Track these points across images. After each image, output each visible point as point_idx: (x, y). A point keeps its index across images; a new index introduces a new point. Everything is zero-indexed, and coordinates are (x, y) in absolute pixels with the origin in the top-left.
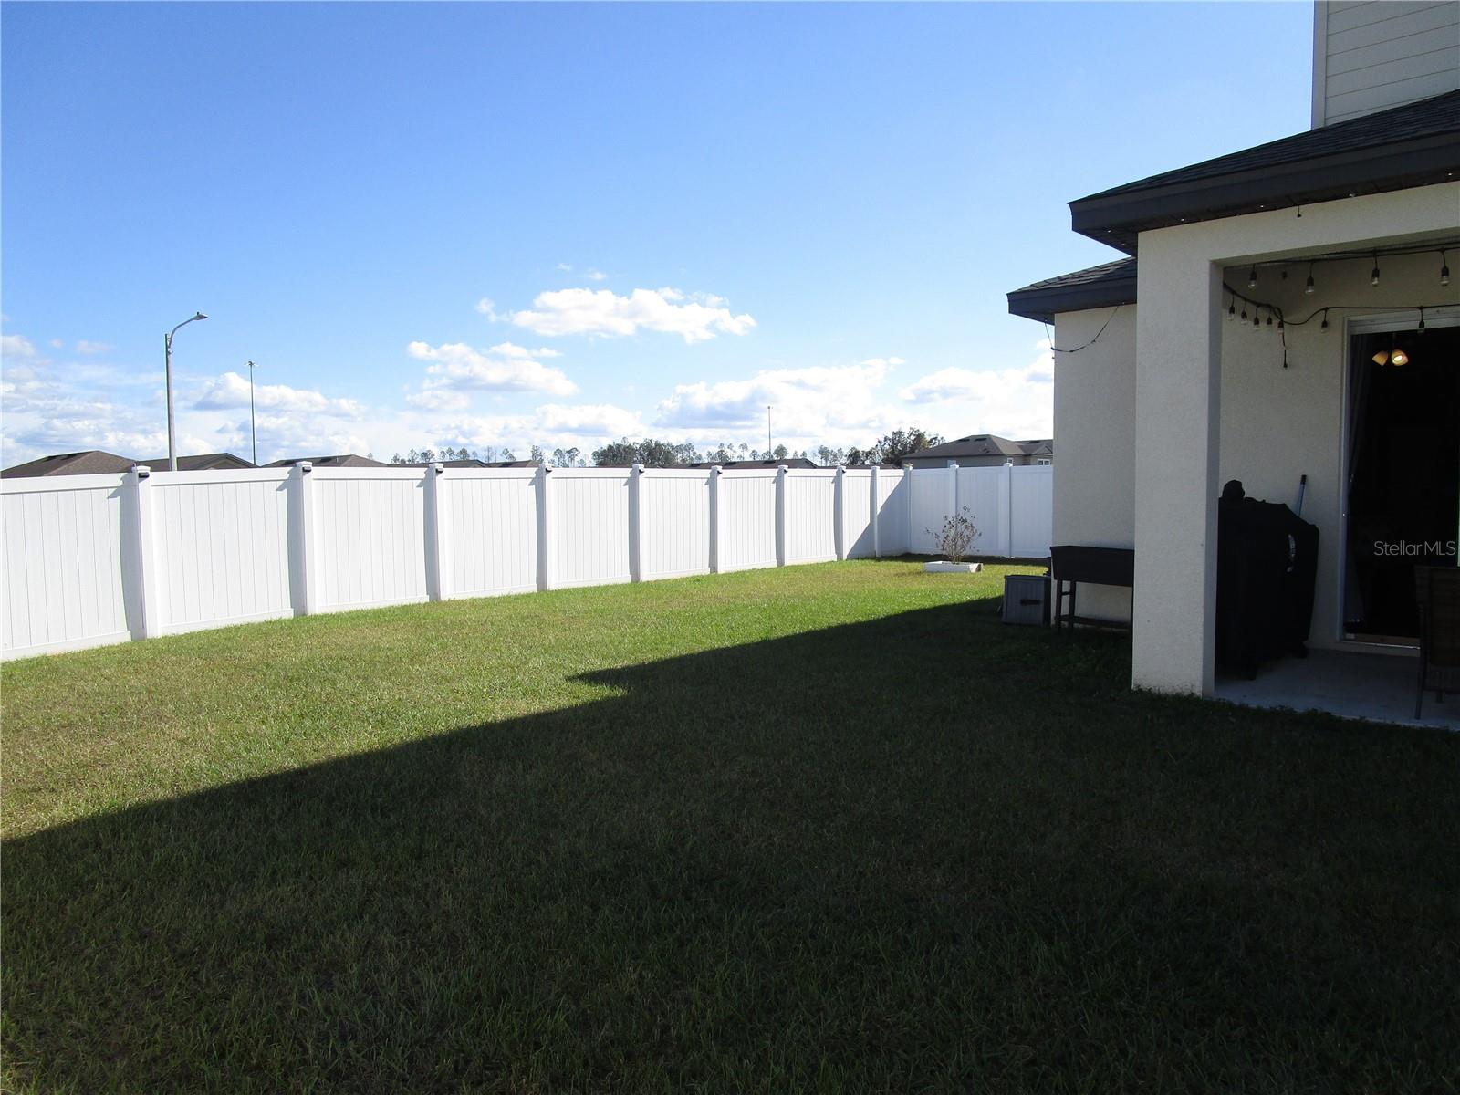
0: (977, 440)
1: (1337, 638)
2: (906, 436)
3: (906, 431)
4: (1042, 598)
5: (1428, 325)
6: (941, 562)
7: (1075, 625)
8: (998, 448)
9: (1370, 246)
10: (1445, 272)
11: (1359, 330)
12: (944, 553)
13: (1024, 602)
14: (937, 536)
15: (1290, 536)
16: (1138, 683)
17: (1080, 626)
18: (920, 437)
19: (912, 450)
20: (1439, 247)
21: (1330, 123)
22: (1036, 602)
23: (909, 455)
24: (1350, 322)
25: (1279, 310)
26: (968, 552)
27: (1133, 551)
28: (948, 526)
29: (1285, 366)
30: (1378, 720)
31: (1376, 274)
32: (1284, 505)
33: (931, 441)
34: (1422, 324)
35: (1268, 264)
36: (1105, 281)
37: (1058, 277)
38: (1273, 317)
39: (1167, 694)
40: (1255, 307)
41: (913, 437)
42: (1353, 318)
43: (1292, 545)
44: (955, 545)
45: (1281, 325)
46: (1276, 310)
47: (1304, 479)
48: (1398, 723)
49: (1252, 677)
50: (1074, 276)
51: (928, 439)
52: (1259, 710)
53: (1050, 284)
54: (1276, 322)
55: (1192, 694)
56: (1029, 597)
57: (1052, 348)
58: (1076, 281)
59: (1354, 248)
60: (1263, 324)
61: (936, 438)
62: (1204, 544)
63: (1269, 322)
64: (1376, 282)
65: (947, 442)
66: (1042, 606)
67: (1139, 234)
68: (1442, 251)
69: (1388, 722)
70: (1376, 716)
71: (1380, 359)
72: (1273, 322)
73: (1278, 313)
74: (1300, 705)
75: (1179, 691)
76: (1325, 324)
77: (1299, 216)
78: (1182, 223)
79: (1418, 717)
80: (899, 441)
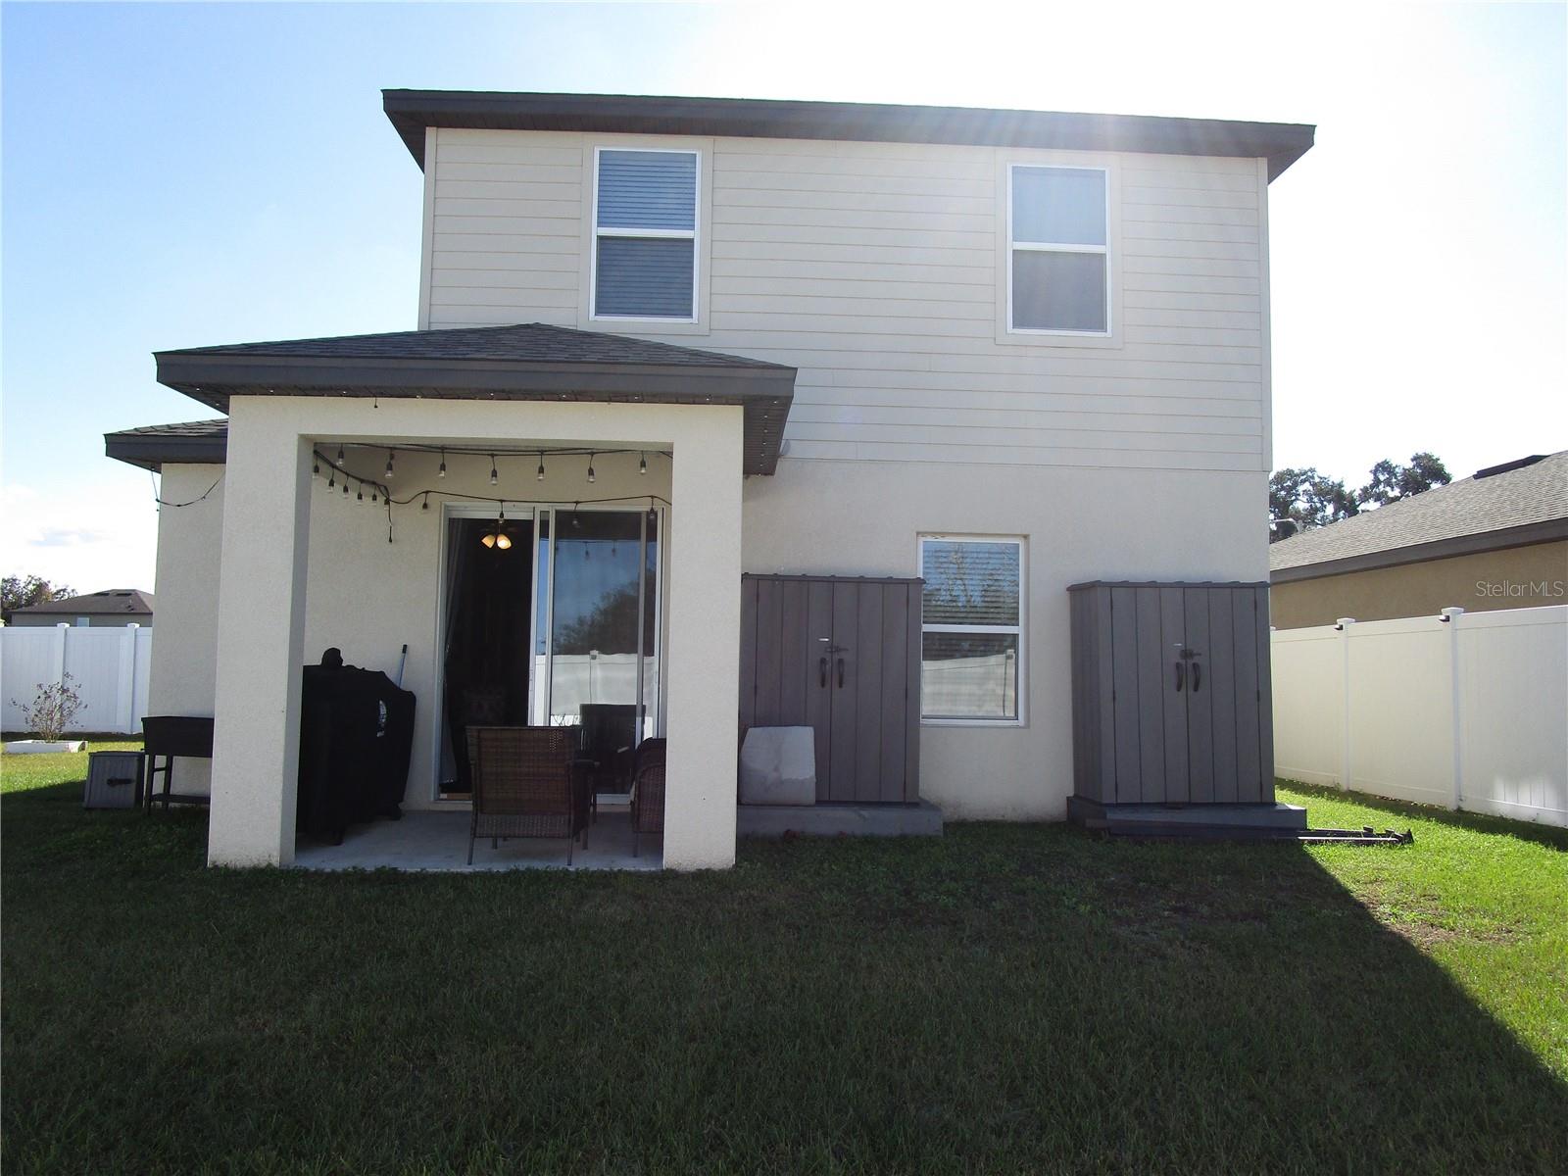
0: (119, 595)
1: (432, 799)
2: (22, 585)
3: (22, 579)
4: (134, 777)
5: (507, 516)
6: (30, 741)
7: (172, 805)
8: (146, 606)
9: (439, 443)
10: (494, 474)
11: (455, 515)
12: (36, 729)
13: (112, 782)
14: (26, 709)
15: (381, 702)
16: (215, 859)
17: (177, 805)
18: (41, 587)
19: (30, 602)
20: (490, 452)
21: (434, 328)
22: (127, 781)
23: (24, 609)
24: (446, 506)
25: (385, 487)
26: (68, 728)
27: (213, 719)
28: (43, 697)
29: (391, 541)
30: (436, 870)
31: (443, 467)
32: (382, 672)
33: (58, 592)
34: (502, 515)
35: (355, 446)
36: (216, 437)
37: (168, 426)
38: (378, 493)
39: (244, 868)
40: (359, 483)
41: (31, 587)
42: (448, 503)
43: (383, 710)
44: (52, 719)
45: (387, 502)
46: (382, 489)
47: (405, 646)
48: (452, 870)
49: (339, 843)
50: (186, 426)
51: (54, 590)
52: (333, 872)
53: (157, 431)
54: (381, 499)
55: (270, 865)
56: (118, 776)
57: (157, 500)
58: (185, 432)
59: (426, 443)
60: (367, 500)
61: (64, 590)
62: (285, 710)
63: (375, 498)
64: (442, 475)
65: (80, 595)
66: (133, 787)
67: (231, 397)
68: (493, 456)
69: (445, 870)
70: (435, 865)
71: (488, 542)
72: (378, 498)
73: (385, 492)
74: (370, 865)
75: (256, 862)
76: (425, 506)
77: (376, 407)
78: (272, 394)
79: (470, 864)
80: (10, 591)
